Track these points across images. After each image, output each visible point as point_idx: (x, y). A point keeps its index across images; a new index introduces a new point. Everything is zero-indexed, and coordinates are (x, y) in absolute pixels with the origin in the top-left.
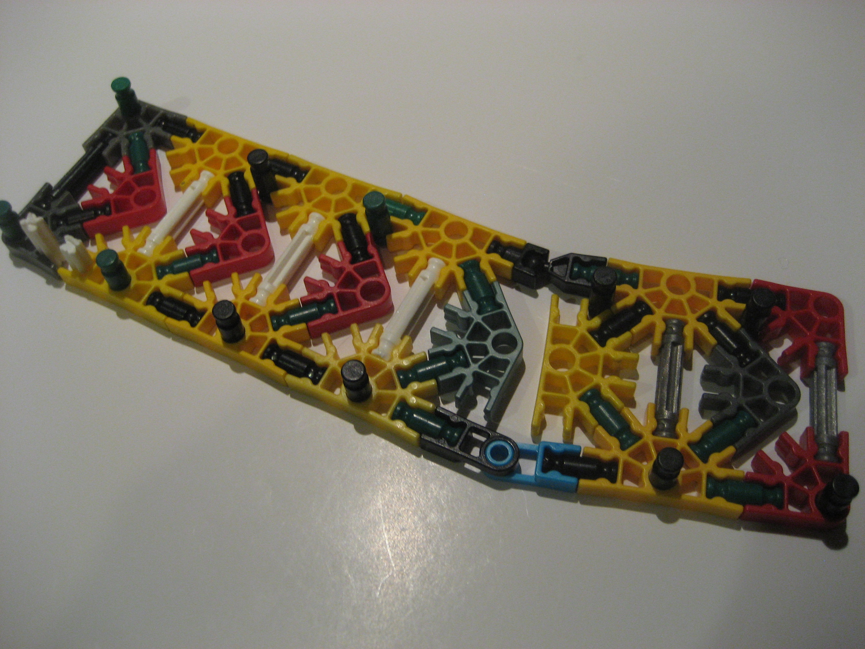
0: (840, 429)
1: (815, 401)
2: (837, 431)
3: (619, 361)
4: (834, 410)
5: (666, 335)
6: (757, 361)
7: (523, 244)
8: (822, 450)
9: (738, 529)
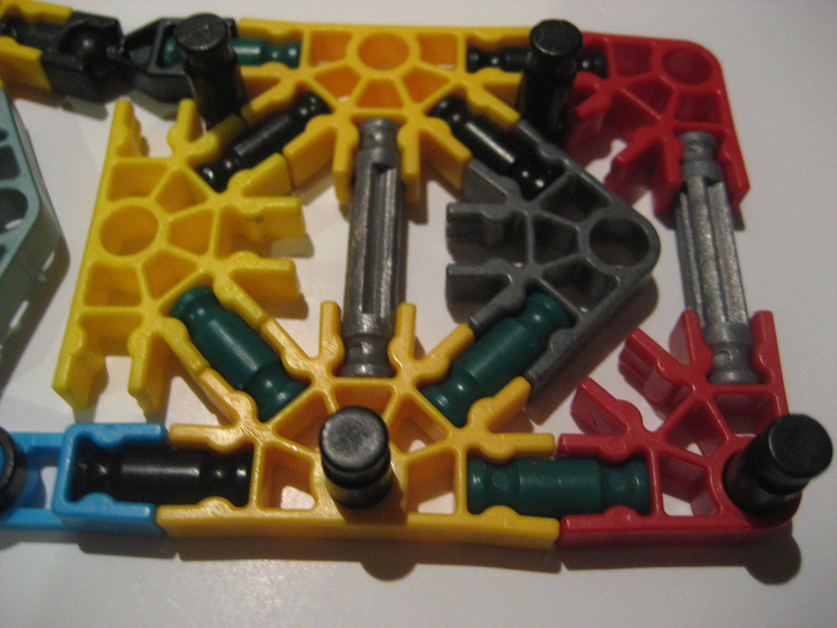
0: (754, 307)
1: (692, 254)
2: (746, 310)
3: (259, 219)
4: (735, 267)
5: (360, 153)
6: (560, 182)
7: (66, 13)
8: (720, 359)
9: (555, 570)
